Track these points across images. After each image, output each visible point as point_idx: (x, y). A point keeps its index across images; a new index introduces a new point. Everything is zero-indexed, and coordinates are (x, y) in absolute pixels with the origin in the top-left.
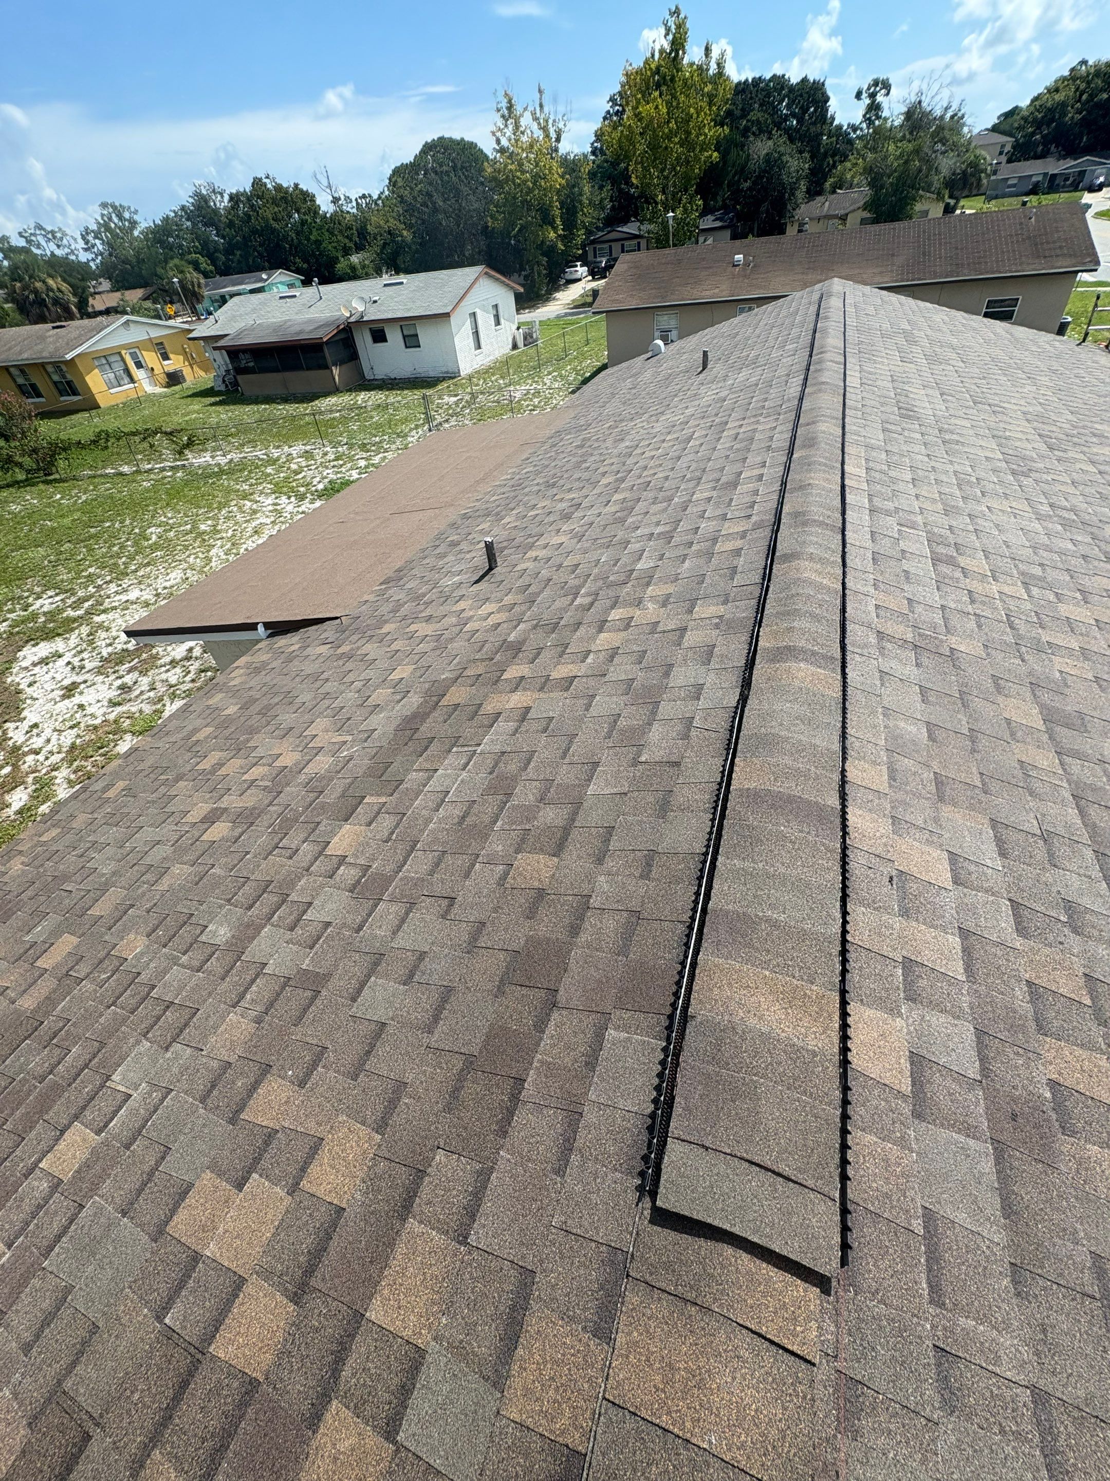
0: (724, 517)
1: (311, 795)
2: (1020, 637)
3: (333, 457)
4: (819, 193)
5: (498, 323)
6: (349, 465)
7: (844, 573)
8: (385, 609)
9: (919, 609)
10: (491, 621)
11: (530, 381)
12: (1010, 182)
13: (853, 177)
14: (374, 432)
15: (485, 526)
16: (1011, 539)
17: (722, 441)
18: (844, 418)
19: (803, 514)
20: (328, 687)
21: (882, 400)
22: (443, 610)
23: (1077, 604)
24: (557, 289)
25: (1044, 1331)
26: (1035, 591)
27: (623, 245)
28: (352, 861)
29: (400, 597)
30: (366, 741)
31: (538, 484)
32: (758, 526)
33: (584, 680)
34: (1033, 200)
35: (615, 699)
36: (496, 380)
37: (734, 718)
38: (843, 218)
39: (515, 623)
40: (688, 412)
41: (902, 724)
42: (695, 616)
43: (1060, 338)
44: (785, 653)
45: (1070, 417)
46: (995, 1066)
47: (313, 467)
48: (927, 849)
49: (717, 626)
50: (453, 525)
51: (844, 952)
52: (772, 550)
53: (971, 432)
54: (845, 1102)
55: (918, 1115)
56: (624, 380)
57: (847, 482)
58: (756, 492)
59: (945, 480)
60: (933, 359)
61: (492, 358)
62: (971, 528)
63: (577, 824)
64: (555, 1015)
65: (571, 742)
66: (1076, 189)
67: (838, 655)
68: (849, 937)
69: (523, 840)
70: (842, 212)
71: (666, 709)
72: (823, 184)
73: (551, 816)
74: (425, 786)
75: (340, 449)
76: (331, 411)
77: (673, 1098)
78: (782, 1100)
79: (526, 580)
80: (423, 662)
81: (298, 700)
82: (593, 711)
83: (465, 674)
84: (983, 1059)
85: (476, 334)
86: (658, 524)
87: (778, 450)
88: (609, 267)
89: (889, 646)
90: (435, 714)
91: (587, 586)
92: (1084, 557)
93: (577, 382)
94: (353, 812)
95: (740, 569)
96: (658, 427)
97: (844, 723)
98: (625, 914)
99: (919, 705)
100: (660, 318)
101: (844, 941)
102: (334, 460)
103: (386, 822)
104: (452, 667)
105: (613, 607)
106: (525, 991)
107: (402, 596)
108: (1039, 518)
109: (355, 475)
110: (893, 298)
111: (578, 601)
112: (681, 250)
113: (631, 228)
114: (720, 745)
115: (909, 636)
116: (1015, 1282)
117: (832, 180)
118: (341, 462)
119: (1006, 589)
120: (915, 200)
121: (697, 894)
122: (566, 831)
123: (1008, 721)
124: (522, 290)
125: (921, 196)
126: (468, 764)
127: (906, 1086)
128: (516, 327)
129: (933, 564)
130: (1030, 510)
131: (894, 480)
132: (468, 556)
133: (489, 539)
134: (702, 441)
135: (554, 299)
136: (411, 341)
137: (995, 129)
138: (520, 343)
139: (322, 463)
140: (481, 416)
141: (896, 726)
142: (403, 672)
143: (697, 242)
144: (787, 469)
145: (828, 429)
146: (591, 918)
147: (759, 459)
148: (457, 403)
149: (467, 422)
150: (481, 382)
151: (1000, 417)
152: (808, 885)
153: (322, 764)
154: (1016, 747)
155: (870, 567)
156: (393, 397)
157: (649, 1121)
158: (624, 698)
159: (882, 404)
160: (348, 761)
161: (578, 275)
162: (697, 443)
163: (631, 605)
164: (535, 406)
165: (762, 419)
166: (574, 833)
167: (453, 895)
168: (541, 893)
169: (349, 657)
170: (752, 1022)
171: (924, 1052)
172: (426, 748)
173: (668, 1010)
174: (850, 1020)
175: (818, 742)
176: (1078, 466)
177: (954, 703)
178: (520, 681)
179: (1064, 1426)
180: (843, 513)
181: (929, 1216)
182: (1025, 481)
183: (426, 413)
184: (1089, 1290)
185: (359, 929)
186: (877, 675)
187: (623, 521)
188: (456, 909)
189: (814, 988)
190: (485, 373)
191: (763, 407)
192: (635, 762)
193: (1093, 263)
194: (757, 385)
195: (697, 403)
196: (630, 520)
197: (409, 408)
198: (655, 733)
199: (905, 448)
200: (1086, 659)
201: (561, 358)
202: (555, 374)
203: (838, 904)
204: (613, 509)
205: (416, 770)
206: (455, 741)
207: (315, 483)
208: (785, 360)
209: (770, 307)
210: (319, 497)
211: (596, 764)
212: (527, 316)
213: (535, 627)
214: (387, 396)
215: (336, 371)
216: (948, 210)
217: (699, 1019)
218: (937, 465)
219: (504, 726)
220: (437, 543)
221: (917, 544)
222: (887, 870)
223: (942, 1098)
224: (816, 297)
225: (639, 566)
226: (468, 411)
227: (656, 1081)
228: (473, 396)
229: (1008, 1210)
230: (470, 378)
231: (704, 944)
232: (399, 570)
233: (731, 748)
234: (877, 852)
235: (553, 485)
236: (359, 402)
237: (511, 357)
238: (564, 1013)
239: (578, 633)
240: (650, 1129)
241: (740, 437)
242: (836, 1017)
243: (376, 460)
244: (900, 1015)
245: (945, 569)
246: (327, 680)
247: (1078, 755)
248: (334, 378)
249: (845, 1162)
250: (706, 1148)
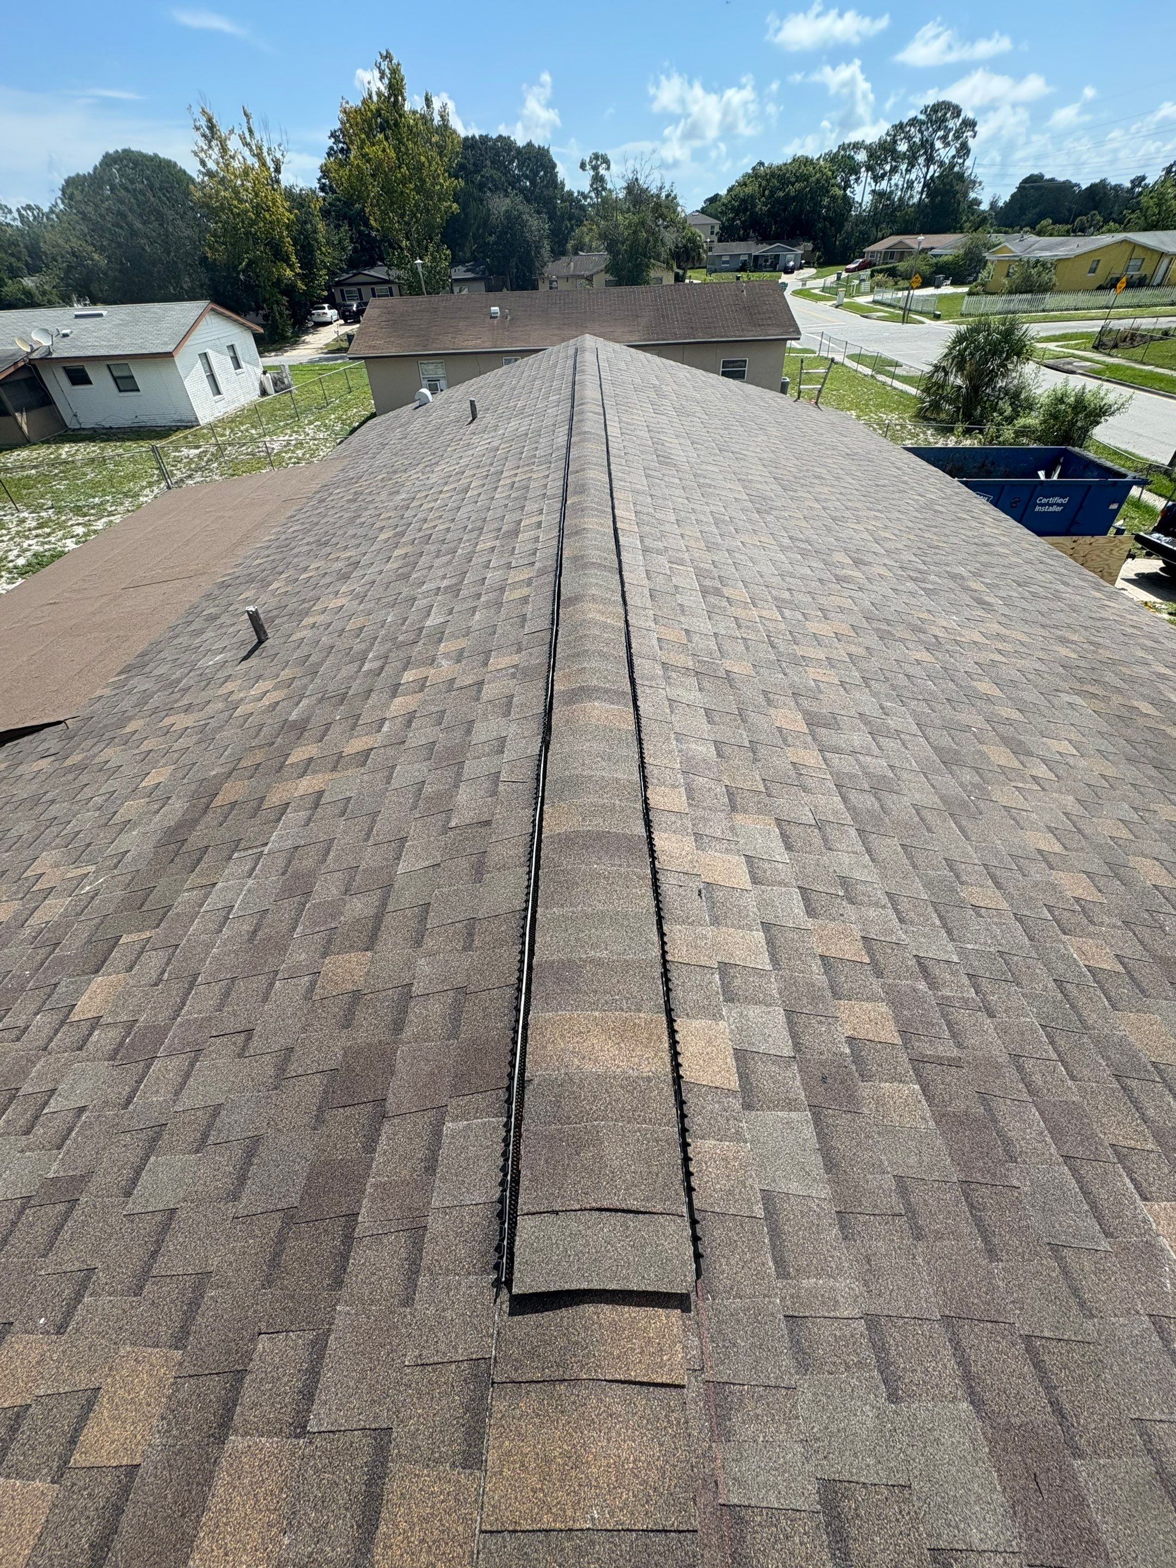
0: (509, 566)
1: (40, 951)
2: (780, 654)
3: (34, 524)
4: (564, 253)
5: (238, 366)
6: (60, 533)
7: (626, 611)
8: (128, 703)
9: (696, 638)
10: (266, 702)
11: (288, 431)
12: (724, 259)
13: (590, 241)
14: (89, 491)
15: (249, 594)
16: (763, 568)
17: (499, 490)
18: (609, 465)
19: (583, 557)
20: (54, 810)
21: (642, 448)
22: (208, 694)
23: (820, 621)
24: (306, 332)
25: (868, 1261)
26: (787, 613)
27: (373, 290)
28: (110, 1020)
29: (146, 687)
30: (116, 867)
31: (308, 544)
32: (542, 573)
33: (382, 750)
34: (743, 275)
35: (417, 766)
36: (247, 430)
37: (539, 766)
38: (589, 279)
39: (296, 699)
40: (463, 462)
41: (693, 746)
42: (490, 668)
43: (783, 395)
44: (581, 694)
45: (796, 462)
46: (806, 1039)
47: (5, 538)
48: (726, 857)
49: (513, 676)
50: (208, 597)
51: (665, 974)
52: (557, 595)
53: (721, 477)
54: (683, 1116)
55: (748, 1106)
56: (393, 429)
57: (619, 525)
58: (537, 539)
59: (705, 520)
60: (681, 412)
61: (237, 405)
62: (730, 561)
63: (390, 908)
64: (386, 1128)
65: (374, 821)
66: (774, 270)
67: (628, 689)
68: (669, 958)
69: (329, 941)
70: (587, 273)
71: (472, 770)
72: (565, 245)
73: (359, 907)
74: (201, 906)
75: (43, 514)
76: (23, 467)
77: (519, 1172)
78: (624, 1136)
79: (305, 650)
80: (185, 760)
81: (13, 833)
82: (395, 783)
83: (240, 766)
84: (794, 1036)
85: (212, 377)
86: (444, 577)
87: (554, 496)
88: (360, 312)
89: (674, 675)
90: (208, 818)
91: (375, 648)
92: (820, 580)
93: (344, 433)
94: (106, 959)
95: (529, 616)
96: (434, 478)
97: (641, 753)
98: (451, 993)
99: (706, 727)
100: (424, 366)
101: (665, 962)
102: (36, 528)
103: (154, 960)
104: (222, 760)
105: (405, 669)
106: (348, 1111)
107: (147, 685)
108: (784, 549)
109: (70, 544)
110: (641, 355)
111: (366, 667)
112: (435, 298)
113: (378, 272)
114: (528, 796)
115: (690, 664)
116: (843, 1228)
117: (572, 242)
118: (47, 530)
119: (764, 613)
120: (648, 267)
121: (522, 953)
122: (379, 918)
123: (780, 730)
124: (262, 331)
125: (654, 265)
126: (254, 869)
127: (734, 1083)
128: (261, 371)
129: (704, 597)
131: (661, 522)
132: (231, 630)
133: (251, 608)
134: (480, 490)
135: (304, 342)
136: (126, 384)
137: (703, 211)
138: (270, 388)
139: (18, 532)
140: (234, 469)
141: (688, 748)
142: (158, 776)
143: (452, 292)
144: (563, 516)
145: (596, 476)
146: (416, 1010)
147: (536, 506)
148: (200, 457)
149: (217, 478)
150: (227, 432)
151: (741, 462)
152: (625, 916)
153: (54, 908)
154: (789, 751)
155: (649, 604)
156: (111, 450)
157: (499, 1206)
158: (427, 763)
159: (642, 452)
160: (93, 898)
161: (328, 318)
162: (475, 493)
163: (423, 665)
164: (299, 459)
165: (535, 468)
166: (388, 919)
167: (251, 1026)
168: (356, 996)
169: (81, 768)
170: (588, 1067)
171: (746, 1046)
172: (199, 861)
173: (506, 1082)
174: (678, 1037)
175: (619, 775)
177: (735, 720)
178: (308, 765)
180: (619, 554)
181: (768, 1198)
183: (160, 468)
184: (896, 1210)
185: (129, 1101)
186: (666, 703)
187: (407, 577)
188: (255, 1042)
189: (642, 1015)
190: (232, 421)
191: (535, 456)
192: (446, 829)
193: (796, 334)
194: (527, 435)
195: (470, 452)
196: (414, 576)
197: (135, 462)
198: (463, 795)
199: (667, 491)
200: (832, 667)
201: (323, 406)
202: (318, 423)
203: (655, 928)
204: (396, 566)
205: (188, 890)
206: (236, 845)
207: (11, 558)
208: (550, 411)
209: (531, 359)
210: (21, 574)
211: (404, 840)
212: (273, 359)
213: (320, 701)
214: (102, 449)
215: (22, 419)
216: (679, 279)
217: (536, 1082)
218: (697, 507)
219: (294, 817)
220: (190, 619)
221: (687, 580)
222: (697, 884)
223: (767, 1085)
224: (571, 352)
225: (428, 623)
226: (216, 465)
228: (220, 448)
229: (829, 1165)
230: (212, 427)
231: (533, 1002)
232: (142, 655)
233: (539, 798)
234: (685, 870)
235: (326, 544)
236: (64, 456)
237: (261, 404)
238: (396, 1121)
239: (370, 701)
240: (500, 1215)
241: (516, 486)
242: (665, 1038)
243: (99, 525)
244: (722, 1018)
245: (712, 599)
246: (53, 802)
247: (835, 750)
248: (21, 428)
249: (688, 1174)
250: (557, 1213)
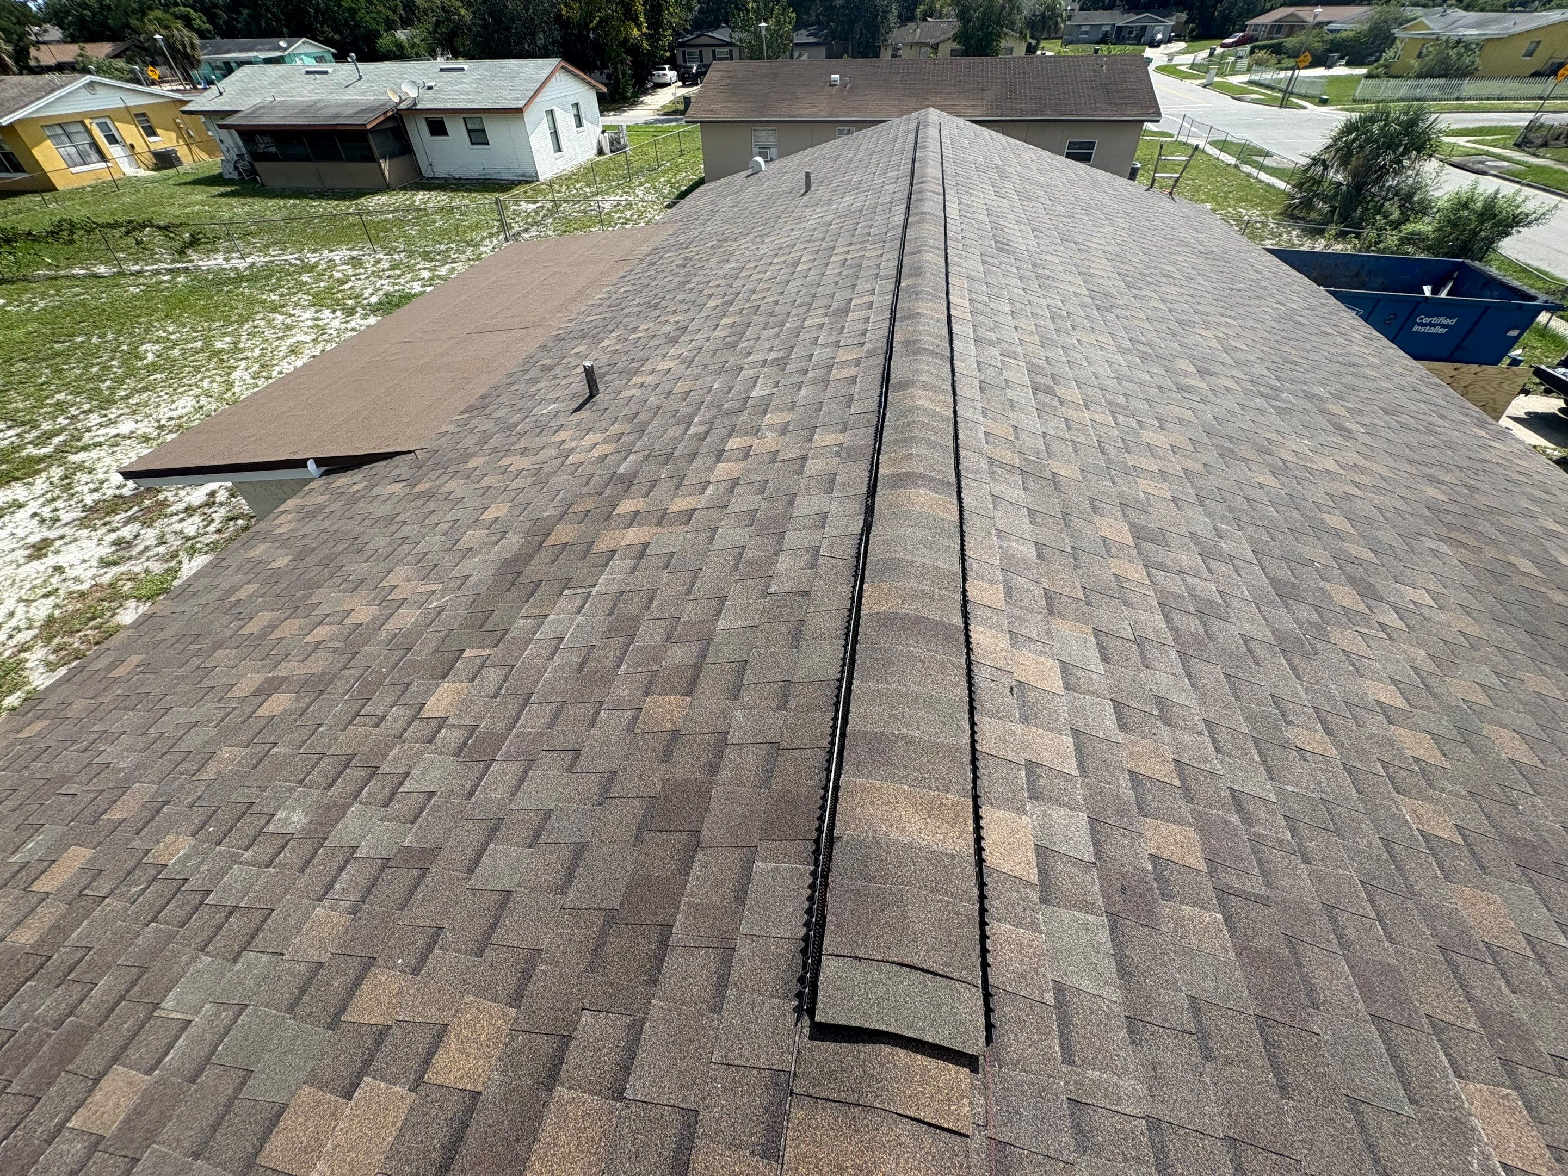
0: (837, 344)
1: (395, 653)
2: (1110, 461)
3: (387, 265)
4: (911, 19)
5: (580, 124)
6: (409, 276)
7: (955, 401)
8: (470, 441)
9: (1024, 436)
10: (596, 453)
11: (620, 192)
12: (1083, 29)
13: (941, 7)
14: (437, 238)
15: (581, 349)
16: (1099, 370)
17: (830, 266)
18: (946, 249)
19: (915, 342)
20: (406, 530)
21: (980, 232)
22: (543, 440)
23: (1155, 431)
24: (645, 93)
25: (1154, 1069)
26: (1121, 419)
27: (714, 52)
28: (454, 722)
29: (487, 427)
30: (459, 588)
31: (638, 305)
32: (871, 354)
33: (705, 512)
34: (1104, 49)
35: (738, 531)
36: (581, 188)
37: (860, 544)
38: (935, 47)
39: (624, 454)
40: (795, 234)
41: (1014, 545)
42: (814, 445)
43: (1131, 182)
44: (905, 480)
45: (1143, 257)
46: (1108, 848)
47: (362, 277)
48: (1043, 659)
49: (837, 454)
50: (544, 347)
51: (974, 760)
52: (886, 378)
53: (1061, 268)
54: (982, 897)
55: (1045, 900)
56: (725, 197)
57: (952, 312)
58: (867, 320)
59: (1041, 313)
60: (1024, 196)
61: (576, 163)
62: (1064, 359)
63: (709, 660)
64: (700, 856)
65: (695, 578)
66: (1139, 43)
67: (953, 480)
68: (978, 747)
69: (651, 682)
70: (933, 41)
71: (791, 539)
72: (914, 10)
73: (679, 655)
74: (534, 633)
75: (396, 257)
76: (382, 212)
77: (825, 917)
78: (926, 903)
79: (633, 408)
80: (521, 499)
81: (371, 546)
82: (718, 544)
83: (571, 510)
84: (1096, 843)
85: (555, 134)
86: (771, 349)
87: (886, 277)
88: (700, 74)
89: (999, 471)
90: (543, 553)
91: (701, 413)
92: (1160, 388)
93: (672, 196)
94: (451, 668)
95: (856, 396)
96: (764, 249)
97: (962, 545)
98: (764, 747)
99: (1028, 527)
100: (758, 133)
101: (974, 751)
102: (389, 270)
103: (493, 676)
104: (555, 504)
105: (729, 436)
106: (665, 836)
107: (489, 426)
108: (1122, 351)
109: (417, 287)
110: (983, 131)
111: (692, 430)
112: (775, 64)
113: (722, 34)
114: (849, 573)
115: (1016, 462)
116: (1131, 1032)
118: (398, 272)
119: (1097, 417)
120: (999, 36)
121: (835, 719)
122: (698, 668)
123: (1104, 539)
124: (604, 89)
125: (1006, 34)
126: (582, 607)
127: (1034, 877)
128: (600, 129)
129: (1034, 394)
130: (1113, 343)
131: (996, 312)
132: (564, 382)
133: (588, 364)
134: (811, 265)
135: (642, 103)
136: (478, 137)
138: (607, 148)
139: (373, 272)
140: (567, 226)
141: (1009, 546)
142: (497, 510)
143: (792, 57)
144: (896, 298)
145: (933, 259)
146: (731, 755)
147: (868, 286)
148: (537, 212)
149: (550, 233)
150: (564, 189)
151: (1085, 255)
152: (939, 701)
153: (407, 618)
154: (1113, 562)
155: (978, 396)
156: (460, 200)
157: (802, 944)
158: (748, 529)
159: (981, 237)
160: (439, 613)
161: (667, 80)
162: (805, 267)
163: (748, 433)
164: (627, 220)
165: (869, 247)
166: (706, 670)
167: (578, 747)
168: (675, 735)
169: (430, 495)
170: (895, 835)
171: (1047, 844)
172: (532, 594)
173: (814, 835)
174: (982, 823)
175: (940, 564)
176: (1152, 304)
177: (1058, 524)
178: (635, 516)
179: (1173, 1144)
180: (951, 343)
181: (1059, 989)
182: (1110, 317)
183: (500, 220)
184: (1187, 1027)
185: (471, 794)
186: (990, 499)
187: (734, 346)
188: (582, 762)
189: (949, 796)
190: (569, 178)
191: (869, 234)
192: (765, 594)
193: (1156, 115)
194: (861, 211)
195: (802, 226)
196: (741, 346)
197: (479, 213)
198: (784, 563)
199: (1003, 281)
200: (1165, 480)
201: (653, 169)
202: (648, 185)
203: (967, 716)
204: (723, 334)
205: (523, 618)
206: (567, 583)
207: (366, 295)
208: (886, 187)
209: (869, 131)
210: (374, 312)
211: (725, 598)
212: (612, 119)
213: (647, 458)
214: (451, 199)
215: (385, 165)
216: (1031, 50)
217: (845, 838)
218: (1032, 298)
219: (620, 565)
220: (526, 367)
221: (1018, 374)
222: (1008, 681)
223: (1066, 884)
224: (913, 125)
225: (754, 394)
226: (550, 220)
227: (807, 905)
228: (556, 204)
229: (1123, 972)
230: (551, 183)
231: (845, 767)
232: (484, 397)
233: (859, 574)
234: (998, 666)
235: (655, 307)
236: (417, 203)
237: (597, 164)
238: (709, 852)
239: (694, 464)
240: (804, 951)
241: (848, 263)
242: (971, 821)
243: (443, 271)
244: (1025, 813)
245: (1045, 398)
246: (404, 523)
247: (1163, 567)
248: (383, 174)
249: (984, 951)
250: (860, 959)
